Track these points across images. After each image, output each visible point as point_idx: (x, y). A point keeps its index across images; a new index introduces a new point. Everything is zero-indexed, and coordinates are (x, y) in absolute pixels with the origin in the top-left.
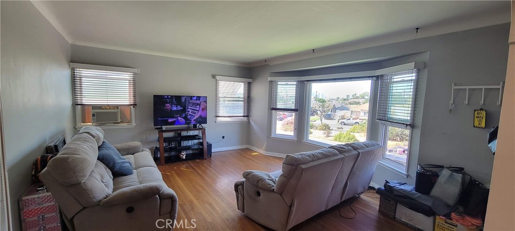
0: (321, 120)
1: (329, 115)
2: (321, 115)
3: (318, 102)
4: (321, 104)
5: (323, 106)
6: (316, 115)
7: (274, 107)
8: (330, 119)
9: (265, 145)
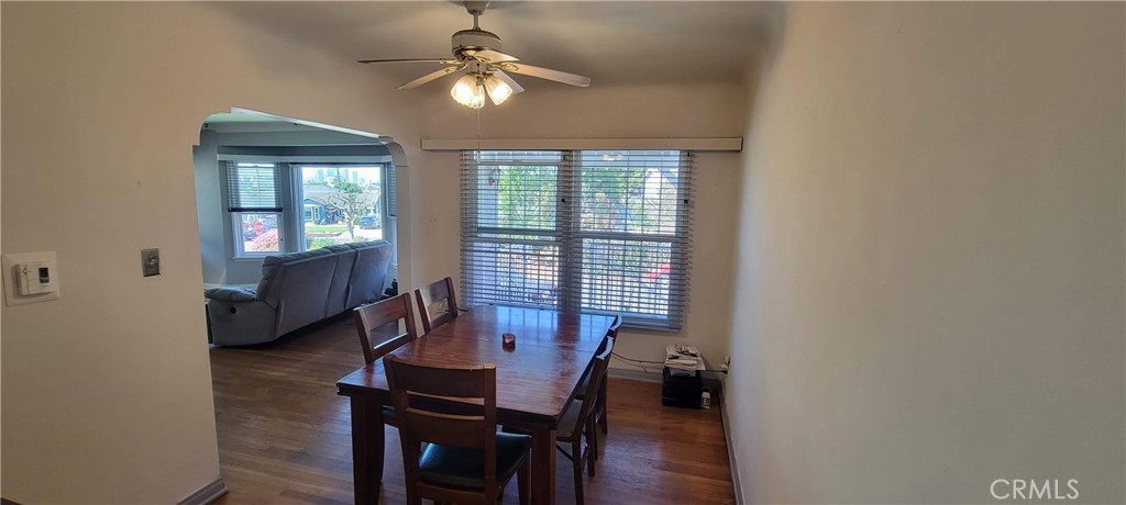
0: (352, 232)
1: (370, 219)
2: (350, 220)
3: (343, 191)
4: (347, 196)
5: (352, 201)
6: (340, 222)
7: (235, 206)
8: (374, 228)
9: (225, 272)
